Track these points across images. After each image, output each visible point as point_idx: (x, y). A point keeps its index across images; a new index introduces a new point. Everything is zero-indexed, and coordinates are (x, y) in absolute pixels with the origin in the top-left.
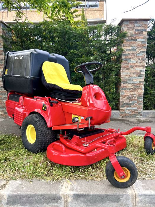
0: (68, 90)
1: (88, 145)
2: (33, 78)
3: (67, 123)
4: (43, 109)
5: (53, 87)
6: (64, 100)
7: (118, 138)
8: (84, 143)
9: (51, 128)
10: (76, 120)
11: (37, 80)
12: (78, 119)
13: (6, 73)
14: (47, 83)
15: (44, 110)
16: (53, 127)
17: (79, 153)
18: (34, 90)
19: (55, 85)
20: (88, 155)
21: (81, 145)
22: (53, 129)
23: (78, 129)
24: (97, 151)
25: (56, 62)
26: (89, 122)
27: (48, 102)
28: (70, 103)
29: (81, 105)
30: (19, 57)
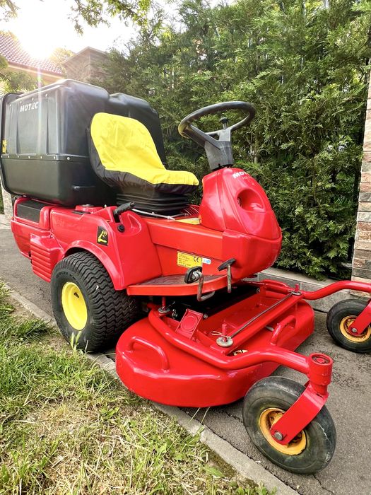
0: (162, 184)
1: (231, 342)
2: (68, 158)
3: (165, 273)
4: (100, 240)
5: (121, 179)
6: (153, 214)
9: (124, 291)
10: (197, 275)
11: (79, 163)
13: (4, 150)
14: (105, 170)
15: (101, 243)
16: (128, 290)
18: (74, 190)
19: (126, 174)
21: (212, 344)
22: (129, 294)
25: (127, 116)
26: (229, 273)
27: (112, 221)
28: (168, 221)
29: (200, 224)
30: (30, 105)
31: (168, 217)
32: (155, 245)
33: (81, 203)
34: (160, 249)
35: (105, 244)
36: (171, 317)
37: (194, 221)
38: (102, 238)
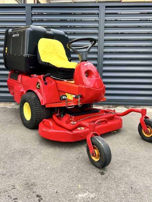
0: (62, 68)
1: (75, 123)
2: (29, 56)
4: (37, 87)
5: (47, 65)
6: (59, 79)
7: (113, 119)
8: (72, 121)
9: (45, 106)
10: (64, 98)
11: (33, 58)
12: (66, 97)
13: (6, 52)
14: (41, 61)
16: (46, 105)
17: (66, 130)
18: (30, 68)
19: (49, 63)
20: (74, 132)
21: (70, 123)
22: (46, 107)
23: (67, 107)
24: (85, 129)
25: (54, 39)
26: (79, 100)
27: (42, 80)
28: (65, 82)
29: (74, 83)
30: (16, 35)
31: (65, 80)
32: (59, 90)
33: (33, 74)
34: (60, 92)
35: (39, 88)
36: (61, 117)
37: (73, 82)
38: (38, 86)
